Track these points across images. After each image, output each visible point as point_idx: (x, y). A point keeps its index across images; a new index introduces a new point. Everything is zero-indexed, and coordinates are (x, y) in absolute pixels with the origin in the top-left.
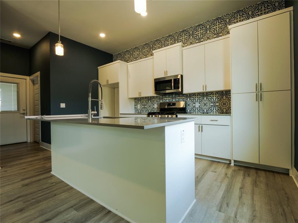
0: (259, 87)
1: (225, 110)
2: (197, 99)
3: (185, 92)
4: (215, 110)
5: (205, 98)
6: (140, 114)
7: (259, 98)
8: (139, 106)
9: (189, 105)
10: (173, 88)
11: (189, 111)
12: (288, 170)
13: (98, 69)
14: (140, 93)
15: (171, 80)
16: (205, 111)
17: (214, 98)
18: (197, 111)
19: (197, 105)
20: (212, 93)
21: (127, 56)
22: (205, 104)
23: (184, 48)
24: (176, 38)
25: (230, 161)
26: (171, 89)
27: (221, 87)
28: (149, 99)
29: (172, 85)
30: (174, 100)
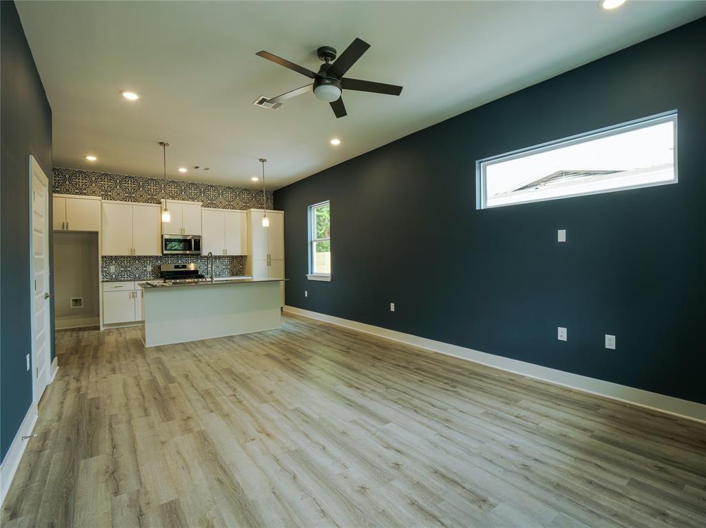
0: (269, 257)
4: (226, 273)
7: (269, 264)
10: (193, 249)
16: (218, 273)
17: (226, 261)
20: (225, 257)
22: (217, 267)
29: (191, 245)
30: (180, 262)
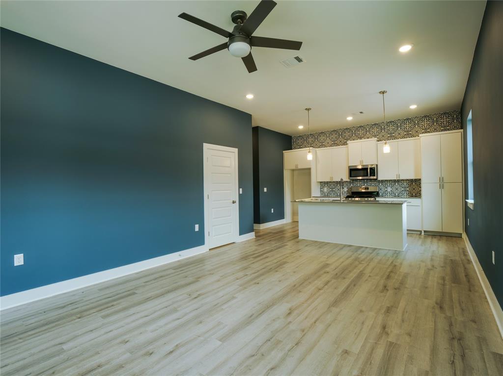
0: (442, 180)
1: (414, 194)
2: (388, 184)
3: (379, 179)
4: (405, 194)
5: (397, 184)
6: (328, 196)
7: (442, 187)
8: (325, 190)
9: (381, 189)
10: (369, 175)
11: (381, 194)
12: (461, 234)
13: (283, 153)
14: (332, 178)
15: (367, 168)
16: (397, 194)
17: (405, 184)
18: (389, 194)
19: (389, 189)
20: (403, 180)
21: (310, 140)
22: (397, 189)
23: (379, 142)
24: (368, 129)
25: (421, 231)
26: (367, 176)
27: (412, 177)
28: (341, 183)
29: (369, 172)
30: (366, 185)
